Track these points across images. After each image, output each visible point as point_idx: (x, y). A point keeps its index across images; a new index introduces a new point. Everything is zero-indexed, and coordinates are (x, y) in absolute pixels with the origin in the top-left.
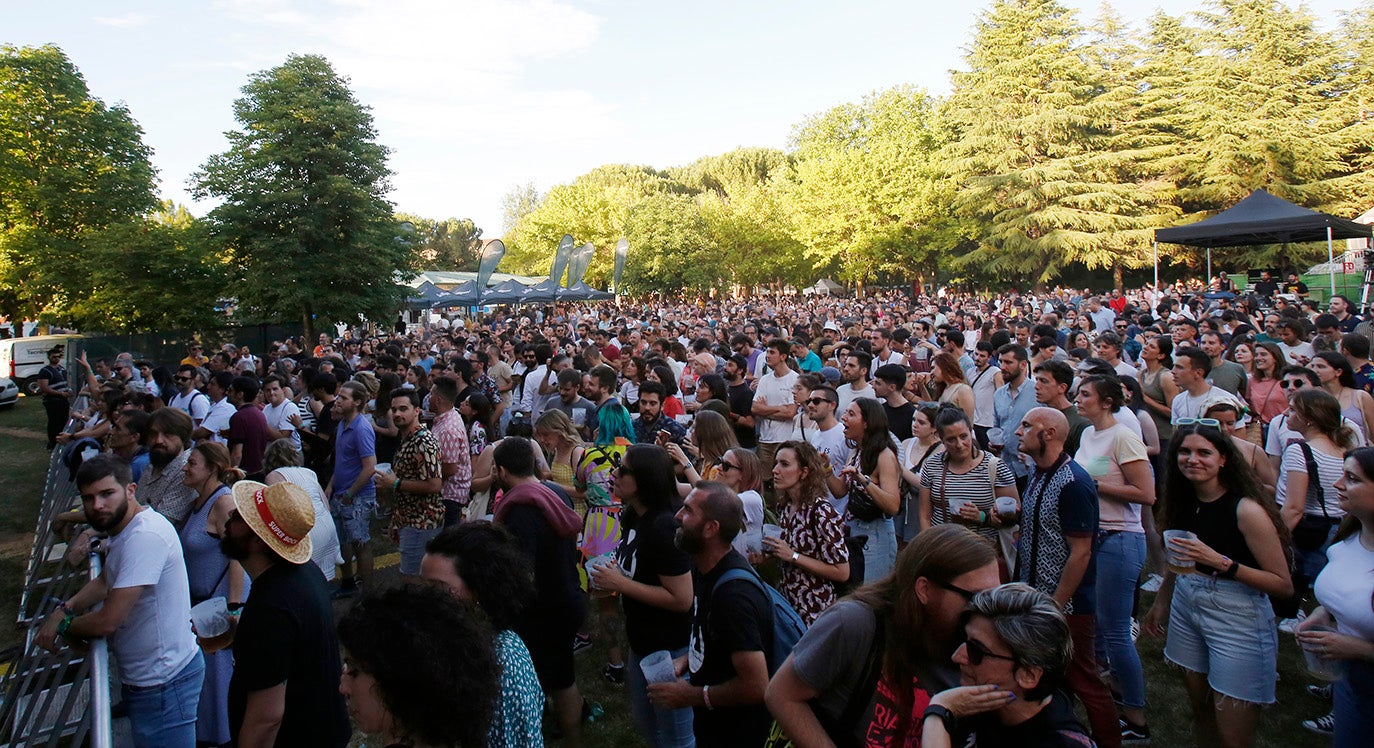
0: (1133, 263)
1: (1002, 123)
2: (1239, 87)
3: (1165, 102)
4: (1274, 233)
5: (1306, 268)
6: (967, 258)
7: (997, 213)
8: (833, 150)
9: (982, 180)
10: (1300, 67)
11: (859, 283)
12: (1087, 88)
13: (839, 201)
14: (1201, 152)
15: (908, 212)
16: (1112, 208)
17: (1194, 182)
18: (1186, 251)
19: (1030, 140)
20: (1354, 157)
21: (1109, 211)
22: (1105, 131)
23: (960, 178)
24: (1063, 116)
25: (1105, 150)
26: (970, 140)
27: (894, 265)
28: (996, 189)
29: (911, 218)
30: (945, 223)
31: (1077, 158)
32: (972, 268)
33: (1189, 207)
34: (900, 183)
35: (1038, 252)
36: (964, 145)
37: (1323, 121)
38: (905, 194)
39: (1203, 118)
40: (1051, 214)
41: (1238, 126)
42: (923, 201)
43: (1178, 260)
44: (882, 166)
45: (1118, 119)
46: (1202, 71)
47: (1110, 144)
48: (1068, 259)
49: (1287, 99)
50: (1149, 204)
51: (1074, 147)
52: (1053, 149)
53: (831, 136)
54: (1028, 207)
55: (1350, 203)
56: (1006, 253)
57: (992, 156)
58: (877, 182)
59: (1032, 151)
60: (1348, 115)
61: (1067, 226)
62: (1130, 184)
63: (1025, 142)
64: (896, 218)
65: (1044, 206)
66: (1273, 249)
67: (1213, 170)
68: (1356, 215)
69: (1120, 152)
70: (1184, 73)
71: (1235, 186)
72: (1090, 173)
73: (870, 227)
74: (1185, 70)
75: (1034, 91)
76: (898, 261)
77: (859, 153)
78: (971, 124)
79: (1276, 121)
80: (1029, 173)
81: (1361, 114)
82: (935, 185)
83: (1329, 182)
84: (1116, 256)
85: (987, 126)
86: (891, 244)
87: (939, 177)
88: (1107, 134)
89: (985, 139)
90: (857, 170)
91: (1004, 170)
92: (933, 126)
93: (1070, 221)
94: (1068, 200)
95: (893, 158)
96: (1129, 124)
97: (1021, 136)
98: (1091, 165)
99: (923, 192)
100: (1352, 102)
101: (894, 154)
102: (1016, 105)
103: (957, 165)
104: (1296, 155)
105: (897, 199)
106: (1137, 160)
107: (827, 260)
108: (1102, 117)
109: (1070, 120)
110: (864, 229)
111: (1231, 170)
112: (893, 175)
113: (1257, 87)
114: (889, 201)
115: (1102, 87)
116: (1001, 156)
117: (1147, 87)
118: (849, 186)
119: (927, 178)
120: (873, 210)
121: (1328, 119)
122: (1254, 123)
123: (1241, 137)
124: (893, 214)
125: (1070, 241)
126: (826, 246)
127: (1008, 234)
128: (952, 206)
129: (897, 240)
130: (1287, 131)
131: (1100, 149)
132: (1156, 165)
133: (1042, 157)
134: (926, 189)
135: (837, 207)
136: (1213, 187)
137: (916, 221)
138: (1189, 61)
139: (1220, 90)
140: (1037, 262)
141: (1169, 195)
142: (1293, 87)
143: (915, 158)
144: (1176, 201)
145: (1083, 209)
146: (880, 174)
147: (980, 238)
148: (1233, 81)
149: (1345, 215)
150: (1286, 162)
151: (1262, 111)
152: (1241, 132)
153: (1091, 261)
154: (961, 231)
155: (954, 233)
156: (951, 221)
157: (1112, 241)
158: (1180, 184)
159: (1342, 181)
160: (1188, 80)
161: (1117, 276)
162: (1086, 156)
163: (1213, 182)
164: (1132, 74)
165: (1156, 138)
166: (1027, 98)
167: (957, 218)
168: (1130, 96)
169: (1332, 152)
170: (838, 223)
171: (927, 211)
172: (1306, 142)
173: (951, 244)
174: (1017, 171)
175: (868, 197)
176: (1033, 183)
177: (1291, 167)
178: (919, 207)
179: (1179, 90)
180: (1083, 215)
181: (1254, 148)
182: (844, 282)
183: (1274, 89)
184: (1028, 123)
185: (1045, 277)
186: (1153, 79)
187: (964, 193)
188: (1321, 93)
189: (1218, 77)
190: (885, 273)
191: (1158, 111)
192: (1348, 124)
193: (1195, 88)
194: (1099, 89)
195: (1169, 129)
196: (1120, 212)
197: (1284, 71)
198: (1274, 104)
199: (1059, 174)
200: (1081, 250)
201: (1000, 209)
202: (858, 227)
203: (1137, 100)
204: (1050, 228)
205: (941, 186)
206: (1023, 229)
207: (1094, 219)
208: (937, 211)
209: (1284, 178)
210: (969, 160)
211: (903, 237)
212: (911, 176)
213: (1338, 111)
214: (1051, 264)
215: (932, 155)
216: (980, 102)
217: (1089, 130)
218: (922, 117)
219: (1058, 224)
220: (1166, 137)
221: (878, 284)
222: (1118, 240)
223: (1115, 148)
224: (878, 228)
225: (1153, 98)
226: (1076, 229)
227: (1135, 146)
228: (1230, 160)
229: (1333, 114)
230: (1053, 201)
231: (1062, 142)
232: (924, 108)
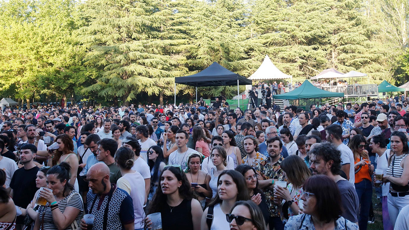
0: (168, 93)
1: (110, 19)
2: (211, 17)
3: (183, 19)
4: (220, 81)
5: (232, 97)
6: (90, 88)
7: (106, 65)
8: (14, 22)
9: (100, 48)
10: (233, 12)
11: (28, 100)
12: (151, 8)
13: (16, 52)
14: (196, 44)
15: (58, 61)
16: (160, 67)
17: (194, 57)
18: (190, 88)
19: (124, 29)
20: (249, 52)
21: (158, 68)
22: (158, 29)
23: (88, 46)
24: (139, 20)
25: (158, 39)
26: (94, 26)
27: (50, 91)
28: (106, 53)
29: (60, 65)
30: (79, 69)
31: (145, 41)
32: (93, 93)
33: (191, 69)
34: (54, 45)
35: (126, 86)
36: (91, 28)
37: (239, 36)
38: (57, 52)
39: (198, 29)
40: (132, 67)
41: (210, 34)
42: (67, 56)
43: (186, 92)
44: (44, 35)
45: (164, 25)
46: (198, 8)
47: (160, 36)
48: (140, 90)
49: (228, 25)
50: (176, 66)
51: (144, 36)
52: (135, 35)
53: (13, 14)
54: (122, 63)
55: (247, 71)
56: (110, 86)
57: (105, 36)
58: (40, 44)
59: (124, 35)
60: (247, 35)
61: (140, 74)
62: (168, 56)
63: (121, 31)
64: (51, 64)
65: (129, 64)
66: (221, 88)
67: (201, 52)
68: (249, 76)
69: (164, 40)
70: (191, 8)
71: (209, 60)
72: (151, 49)
73: (35, 68)
74: (192, 6)
75: (126, 5)
76: (52, 89)
77: (30, 25)
78: (95, 18)
79: (224, 34)
80: (123, 46)
81: (251, 35)
82: (74, 48)
83: (240, 62)
84: (161, 89)
85: (103, 20)
86: (48, 79)
87: (77, 44)
88: (159, 31)
89: (102, 27)
90: (28, 35)
91: (111, 44)
92: (75, 16)
93: (141, 71)
94: (140, 61)
95: (51, 31)
96: (168, 28)
97: (119, 27)
98: (151, 45)
99: (67, 51)
100: (249, 30)
101: (51, 28)
102: (118, 11)
103: (87, 39)
104: (230, 49)
105: (52, 54)
106: (171, 45)
107: (7, 86)
108: (157, 23)
109: (143, 22)
110: (31, 69)
111: (207, 53)
112: (50, 40)
113: (218, 18)
114: (47, 54)
115: (158, 8)
116: (110, 36)
117: (177, 11)
118: (23, 44)
119: (70, 44)
120: (37, 59)
121: (241, 35)
122: (216, 34)
123: (212, 39)
124: (49, 62)
125: (141, 81)
126: (7, 78)
127: (111, 76)
128: (83, 60)
129: (52, 77)
130: (227, 38)
131: (155, 38)
132: (179, 48)
133: (129, 39)
134: (69, 50)
135: (15, 56)
136: (201, 60)
137: (62, 67)
138: (194, 3)
139: (204, 17)
140: (125, 91)
141: (183, 62)
142: (230, 20)
143: (64, 32)
144: (186, 65)
145: (147, 66)
146: (43, 39)
147: (97, 78)
148: (209, 14)
149: (245, 76)
150: (227, 52)
151: (219, 29)
152: (211, 37)
153: (150, 91)
154: (87, 74)
155: (83, 75)
156: (82, 68)
157: (159, 83)
158: (188, 58)
159: (245, 62)
160: (193, 11)
161: (161, 99)
162: (149, 40)
163: (200, 57)
164: (171, 4)
165: (179, 35)
166: (123, 8)
167: (86, 66)
168: (169, 14)
169: (242, 49)
170: (15, 65)
171: (69, 62)
172: (233, 44)
173: (82, 80)
174: (117, 45)
175: (35, 51)
176: (124, 51)
177: (228, 54)
178: (65, 59)
179: (189, 15)
180: (147, 69)
181: (216, 44)
182: (19, 100)
183: (224, 20)
184: (123, 21)
185: (129, 99)
186: (179, 8)
187: (90, 53)
188: (239, 24)
189: (204, 11)
190: (45, 95)
191: (181, 23)
192: (247, 39)
193: (195, 15)
194: (156, 9)
195: (184, 32)
196: (163, 69)
197: (227, 13)
198: (223, 26)
199: (136, 48)
200: (146, 86)
201: (108, 63)
202: (28, 68)
203: (172, 17)
204: (132, 74)
205: (77, 49)
206: (119, 74)
207: (152, 71)
208: (74, 62)
209: (226, 58)
210: (93, 37)
211: (55, 75)
212: (61, 42)
213: (244, 32)
214: (132, 92)
215: (74, 32)
216: (100, 7)
217: (151, 28)
218: (69, 11)
219: (136, 73)
220: (183, 36)
221: (41, 101)
222: (162, 82)
223: (162, 38)
224: (41, 69)
225: (178, 17)
226: (143, 76)
227: (171, 38)
228: (207, 49)
229: (242, 34)
230: (134, 61)
231: (139, 32)
232: (71, 6)
